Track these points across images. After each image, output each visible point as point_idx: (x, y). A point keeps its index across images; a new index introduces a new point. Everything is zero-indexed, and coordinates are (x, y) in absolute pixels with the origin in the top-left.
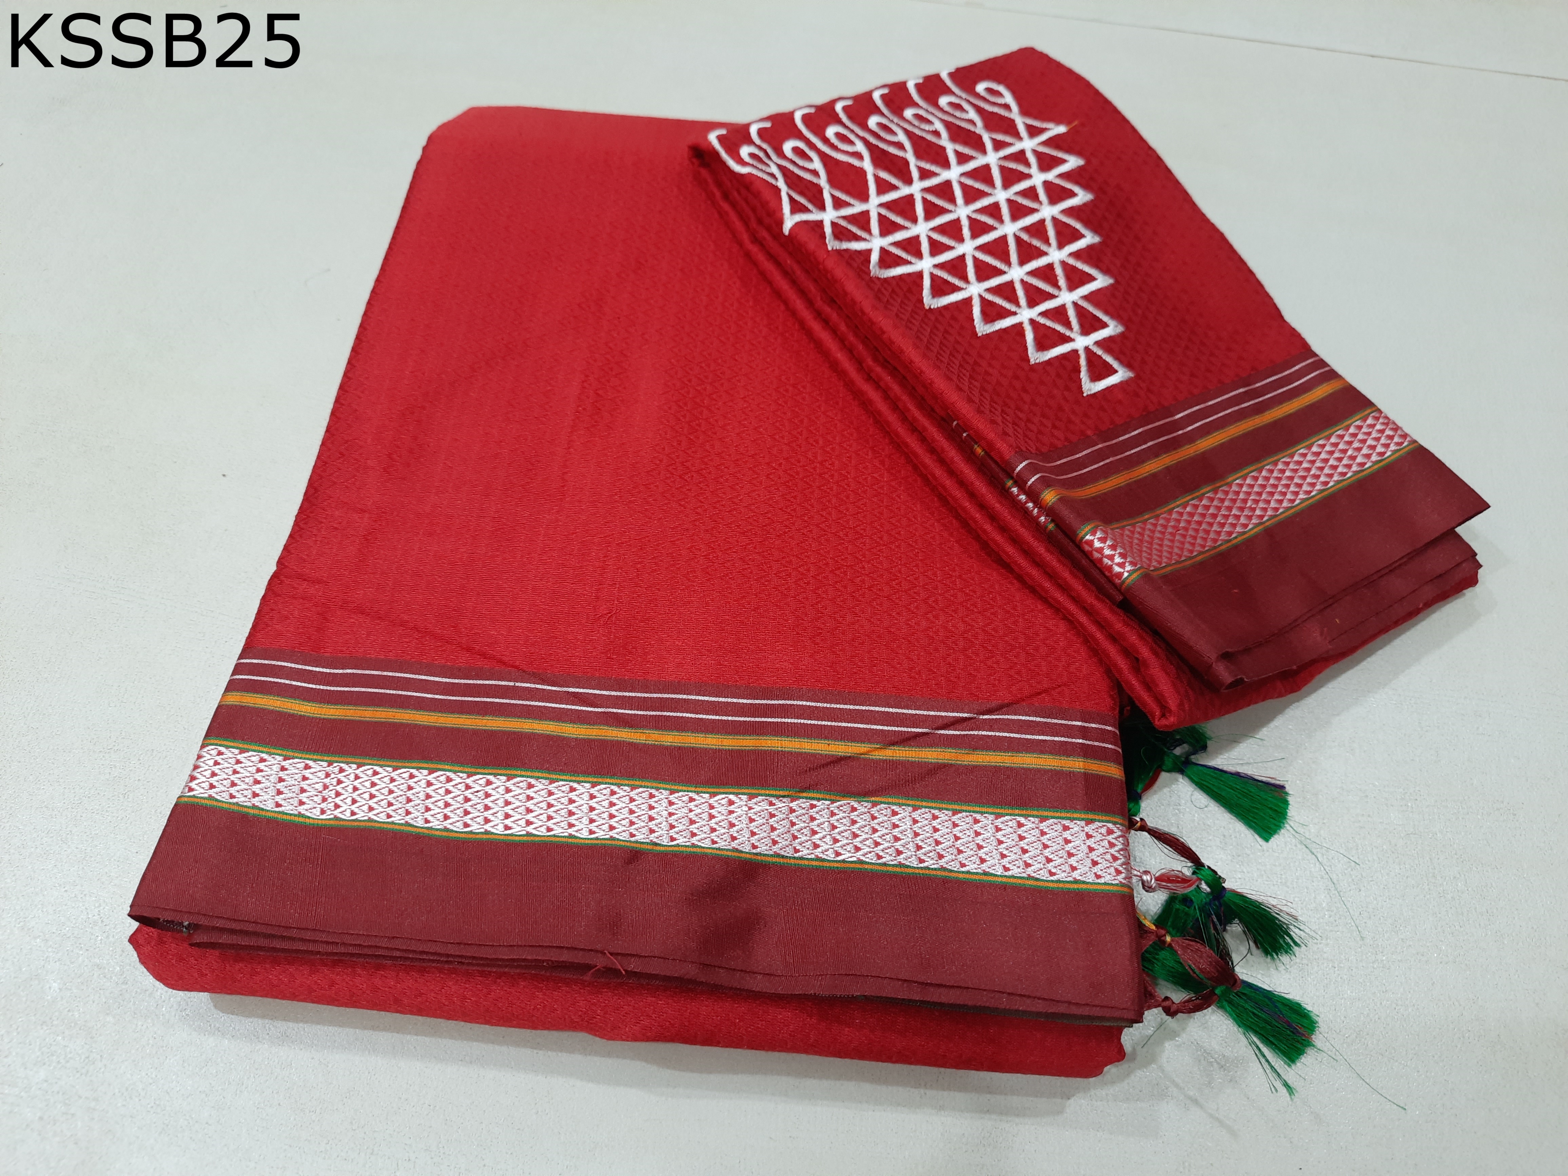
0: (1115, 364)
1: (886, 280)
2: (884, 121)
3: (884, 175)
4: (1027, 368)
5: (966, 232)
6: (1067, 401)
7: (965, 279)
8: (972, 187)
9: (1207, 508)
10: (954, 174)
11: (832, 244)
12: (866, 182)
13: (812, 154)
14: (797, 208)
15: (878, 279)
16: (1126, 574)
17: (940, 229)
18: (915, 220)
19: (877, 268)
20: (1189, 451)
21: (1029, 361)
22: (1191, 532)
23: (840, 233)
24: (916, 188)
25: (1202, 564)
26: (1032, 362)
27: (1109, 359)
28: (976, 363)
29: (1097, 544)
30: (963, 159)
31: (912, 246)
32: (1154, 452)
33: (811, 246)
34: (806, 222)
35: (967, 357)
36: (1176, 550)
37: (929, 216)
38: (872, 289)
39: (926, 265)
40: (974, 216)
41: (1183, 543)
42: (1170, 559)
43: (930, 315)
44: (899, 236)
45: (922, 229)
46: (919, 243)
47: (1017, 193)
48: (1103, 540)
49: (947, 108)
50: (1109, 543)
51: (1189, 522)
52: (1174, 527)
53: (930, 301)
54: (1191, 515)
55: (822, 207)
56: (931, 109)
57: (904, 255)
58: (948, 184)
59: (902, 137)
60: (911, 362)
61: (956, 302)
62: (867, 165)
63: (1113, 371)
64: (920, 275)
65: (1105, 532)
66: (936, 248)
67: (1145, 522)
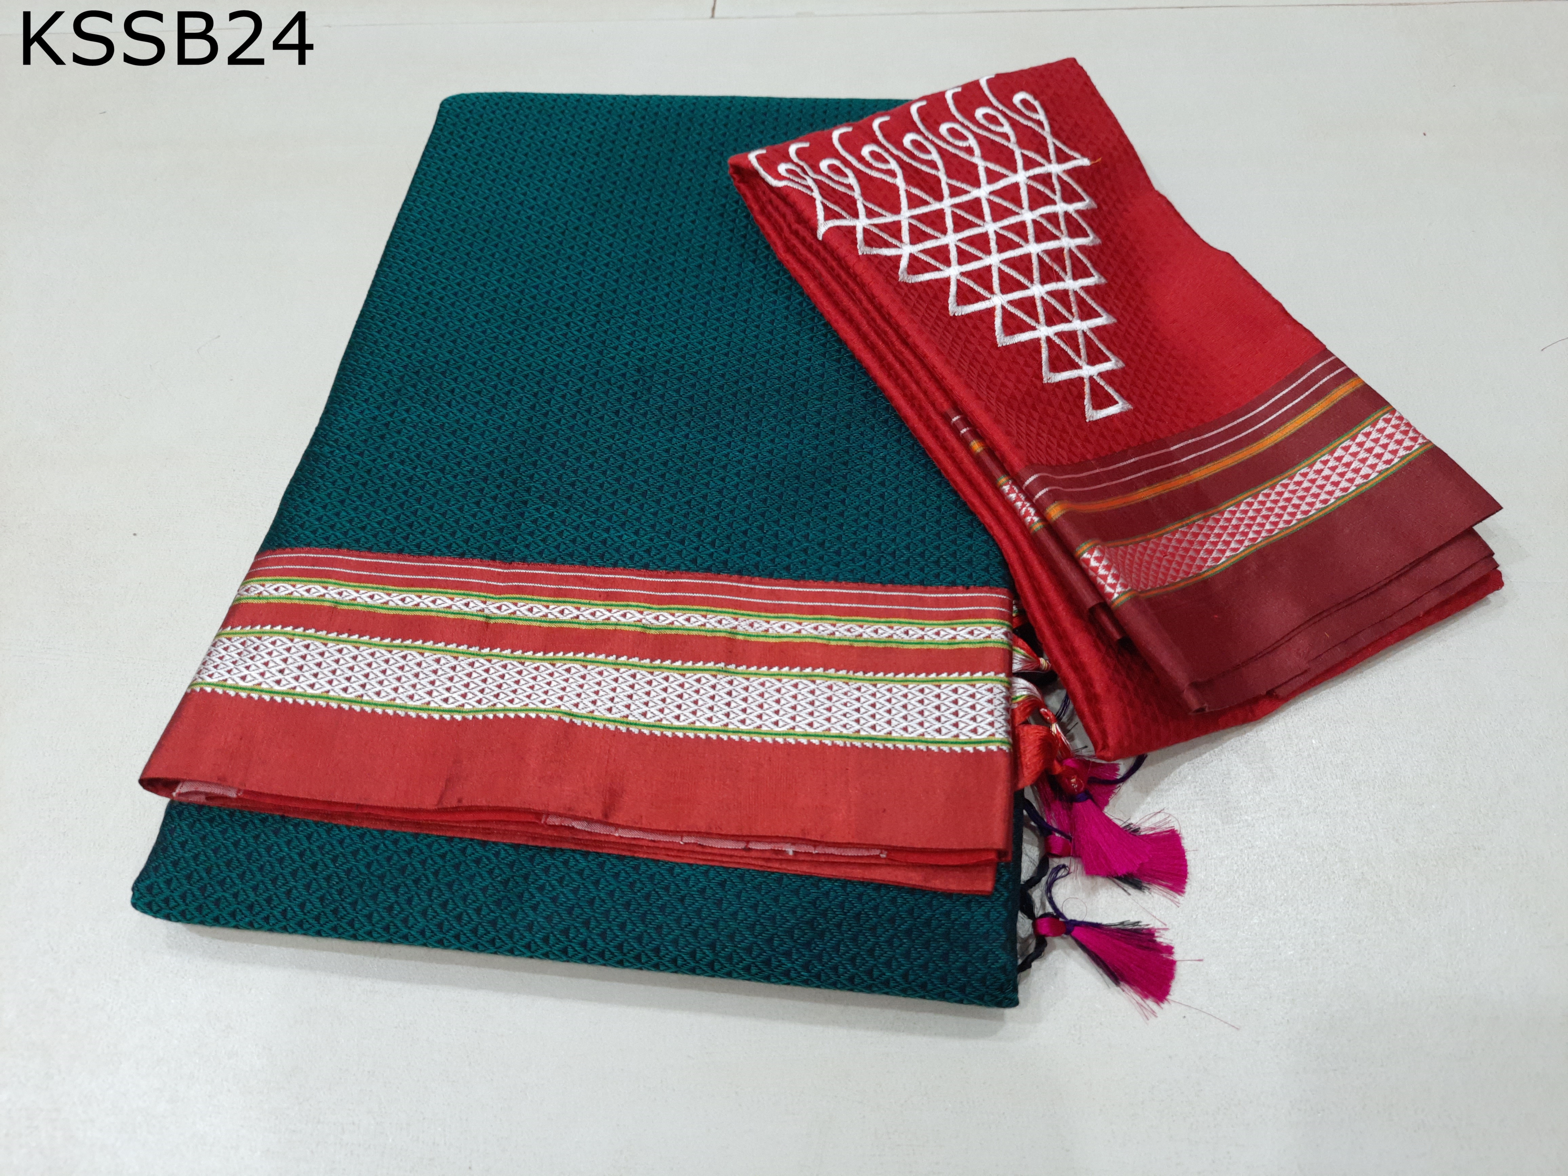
0: (1116, 396)
1: (913, 286)
2: (919, 138)
3: (915, 191)
4: (1039, 385)
5: (993, 245)
6: (1071, 425)
7: (990, 289)
8: (1000, 205)
9: (1196, 535)
10: (983, 192)
11: (863, 249)
12: (898, 197)
13: (847, 171)
14: (830, 214)
15: (906, 284)
16: (1116, 596)
17: (970, 241)
18: (944, 232)
19: (905, 274)
20: (1181, 481)
21: (1042, 379)
22: (1177, 558)
23: (871, 239)
24: (947, 204)
25: (1184, 590)
26: (1045, 381)
27: (1110, 391)
28: (993, 374)
29: (1093, 563)
30: (993, 177)
31: (941, 254)
32: (1149, 481)
33: (843, 251)
34: (838, 228)
35: (985, 367)
36: (1161, 576)
37: (958, 228)
38: (898, 293)
39: (953, 272)
40: (1001, 232)
41: (1168, 569)
42: (1155, 583)
43: (953, 323)
44: (929, 244)
45: (951, 239)
46: (948, 252)
47: (1042, 216)
48: (1098, 559)
49: (983, 121)
50: (1104, 563)
51: (1176, 548)
52: (1161, 552)
53: (955, 309)
54: (1180, 541)
55: (856, 215)
56: (967, 123)
57: (933, 262)
58: (977, 201)
59: (935, 156)
60: (934, 367)
61: (980, 311)
62: (900, 181)
63: (1113, 402)
64: (947, 281)
65: (1102, 551)
66: (964, 257)
67: (1137, 544)
